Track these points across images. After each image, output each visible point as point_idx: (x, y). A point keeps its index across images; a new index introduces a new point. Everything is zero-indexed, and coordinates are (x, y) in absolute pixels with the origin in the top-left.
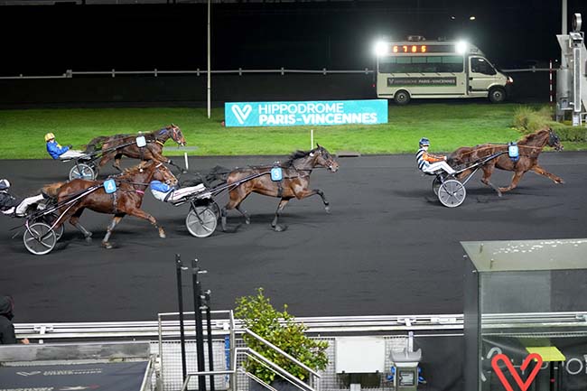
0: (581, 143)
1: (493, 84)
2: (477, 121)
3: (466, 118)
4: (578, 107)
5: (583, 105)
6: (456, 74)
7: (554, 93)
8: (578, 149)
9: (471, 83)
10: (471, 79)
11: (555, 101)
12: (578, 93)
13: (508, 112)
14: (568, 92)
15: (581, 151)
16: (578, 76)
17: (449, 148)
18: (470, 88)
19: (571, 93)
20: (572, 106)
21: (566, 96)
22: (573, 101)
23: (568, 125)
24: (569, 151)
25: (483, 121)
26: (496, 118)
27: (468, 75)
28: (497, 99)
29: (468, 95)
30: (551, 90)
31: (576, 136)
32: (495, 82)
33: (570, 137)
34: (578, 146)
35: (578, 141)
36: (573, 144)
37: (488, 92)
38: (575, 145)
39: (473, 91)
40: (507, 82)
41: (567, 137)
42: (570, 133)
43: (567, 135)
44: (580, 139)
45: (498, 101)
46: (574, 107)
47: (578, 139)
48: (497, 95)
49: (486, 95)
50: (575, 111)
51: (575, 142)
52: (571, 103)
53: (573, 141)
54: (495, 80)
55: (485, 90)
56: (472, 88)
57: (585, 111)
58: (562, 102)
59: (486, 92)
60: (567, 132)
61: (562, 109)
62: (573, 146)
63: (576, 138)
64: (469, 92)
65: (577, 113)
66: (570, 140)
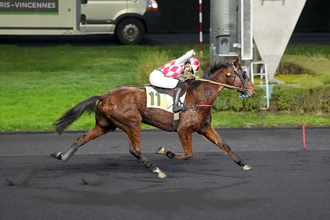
0: (253, 113)
1: (124, 12)
2: (71, 76)
3: (52, 70)
4: (246, 52)
7: (206, 27)
8: (248, 125)
9: (85, 9)
10: (85, 1)
11: (207, 41)
12: (247, 27)
13: (126, 61)
14: (231, 26)
15: (252, 129)
17: (22, 123)
19: (235, 26)
20: (238, 50)
21: (226, 32)
22: (238, 41)
24: (232, 129)
25: (83, 75)
26: (106, 70)
28: (131, 37)
29: (80, 30)
30: (201, 21)
31: (243, 102)
32: (127, 8)
33: (234, 104)
34: (247, 120)
35: (248, 111)
36: (239, 116)
37: (114, 26)
38: (243, 117)
39: (87, 24)
40: (147, 8)
41: (229, 104)
42: (234, 97)
43: (228, 101)
44: (251, 108)
45: (132, 40)
46: (240, 51)
47: (247, 106)
48: (131, 31)
49: (111, 31)
50: (242, 59)
51: (242, 113)
52: (235, 45)
53: (240, 111)
54: (127, 4)
55: (110, 21)
56: (87, 18)
57: (260, 59)
58: (220, 43)
59: (112, 25)
60: (228, 96)
61: (220, 55)
62: (240, 119)
63: (244, 105)
64: (81, 25)
65: (247, 62)
66: (235, 110)
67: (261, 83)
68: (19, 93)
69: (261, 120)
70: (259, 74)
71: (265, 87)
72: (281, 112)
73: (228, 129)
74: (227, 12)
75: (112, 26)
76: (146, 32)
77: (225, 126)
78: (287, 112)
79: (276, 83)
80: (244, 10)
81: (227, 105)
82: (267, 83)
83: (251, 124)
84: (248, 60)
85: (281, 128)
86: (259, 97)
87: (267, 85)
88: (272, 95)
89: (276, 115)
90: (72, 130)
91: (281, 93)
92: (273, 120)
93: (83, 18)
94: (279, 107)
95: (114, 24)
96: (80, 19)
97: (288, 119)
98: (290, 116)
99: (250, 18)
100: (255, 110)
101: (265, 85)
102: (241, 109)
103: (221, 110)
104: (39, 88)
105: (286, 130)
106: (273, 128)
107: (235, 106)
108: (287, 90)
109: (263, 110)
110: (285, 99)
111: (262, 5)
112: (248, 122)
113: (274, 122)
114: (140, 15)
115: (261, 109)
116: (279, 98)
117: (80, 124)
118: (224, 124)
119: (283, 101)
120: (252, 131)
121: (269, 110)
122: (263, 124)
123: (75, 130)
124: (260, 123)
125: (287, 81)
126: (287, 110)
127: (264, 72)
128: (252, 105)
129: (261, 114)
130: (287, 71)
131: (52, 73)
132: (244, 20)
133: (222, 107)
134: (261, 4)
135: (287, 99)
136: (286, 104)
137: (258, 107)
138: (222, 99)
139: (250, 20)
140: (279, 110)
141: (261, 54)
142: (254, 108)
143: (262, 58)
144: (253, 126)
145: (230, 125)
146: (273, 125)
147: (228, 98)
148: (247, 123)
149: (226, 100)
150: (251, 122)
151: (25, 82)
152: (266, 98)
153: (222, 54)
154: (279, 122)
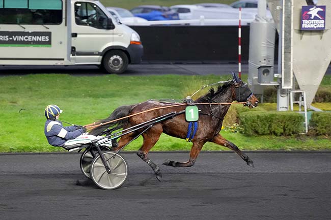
0: (292, 139)
1: (110, 44)
4: (287, 82)
5: (295, 80)
6: (52, 28)
8: (289, 148)
9: (75, 42)
10: (75, 35)
12: (288, 59)
15: (293, 152)
16: (288, 32)
18: (73, 51)
20: (279, 80)
23: (270, 109)
27: (69, 29)
28: (116, 67)
29: (70, 61)
30: (240, 53)
31: (284, 127)
32: (113, 41)
33: (275, 129)
34: (287, 144)
35: (288, 136)
36: (280, 140)
37: (101, 57)
38: (284, 141)
39: (77, 55)
40: (131, 41)
41: (270, 129)
42: (275, 123)
43: (270, 126)
44: (291, 133)
45: (118, 70)
46: (281, 81)
47: (287, 132)
48: (116, 62)
49: (98, 62)
50: (283, 88)
51: (282, 138)
52: (276, 75)
53: (280, 136)
54: (113, 38)
55: (97, 53)
56: (77, 50)
57: (298, 88)
58: (262, 73)
59: (98, 56)
60: (270, 121)
61: (262, 84)
62: (280, 143)
63: (285, 130)
64: (71, 56)
65: (286, 90)
66: (276, 134)
67: (300, 110)
68: (78, 117)
69: (301, 144)
70: (298, 102)
71: (304, 114)
72: (319, 137)
73: (270, 152)
74: (265, 45)
75: (100, 57)
76: (130, 62)
77: (268, 149)
78: (325, 137)
79: (313, 111)
80: (285, 43)
81: (269, 130)
82: (306, 110)
83: (291, 147)
84: (288, 89)
85: (320, 152)
86: (298, 123)
87: (306, 113)
88: (311, 121)
89: (315, 140)
90: (128, 151)
91: (319, 120)
92: (312, 144)
93: (73, 49)
94: (318, 132)
95: (100, 55)
96: (70, 51)
97: (327, 144)
98: (328, 141)
99: (290, 50)
100: (295, 135)
101: (303, 112)
102: (282, 134)
103: (263, 134)
104: (95, 113)
105: (324, 154)
106: (313, 152)
107: (276, 131)
108: (325, 117)
109: (301, 135)
110: (323, 125)
111: (301, 39)
112: (288, 145)
113: (313, 146)
114: (125, 48)
115: (300, 134)
116: (318, 124)
117: (134, 145)
118: (266, 147)
119: (321, 127)
120: (292, 154)
121: (308, 135)
122: (303, 148)
123: (131, 151)
124: (300, 147)
125: (324, 108)
126: (325, 135)
127: (303, 100)
128: (292, 130)
129: (300, 139)
130: (322, 99)
131: (103, 99)
132: (285, 53)
133: (264, 131)
134: (299, 38)
135: (325, 125)
136: (324, 130)
137: (298, 132)
138: (264, 124)
139: (290, 53)
140: (317, 135)
141: (300, 83)
142: (293, 133)
143: (300, 87)
144: (293, 149)
145: (272, 149)
146: (313, 149)
147: (270, 123)
148: (288, 147)
149: (268, 125)
150: (292, 146)
151: (81, 107)
152: (305, 124)
153: (263, 83)
154: (318, 146)
